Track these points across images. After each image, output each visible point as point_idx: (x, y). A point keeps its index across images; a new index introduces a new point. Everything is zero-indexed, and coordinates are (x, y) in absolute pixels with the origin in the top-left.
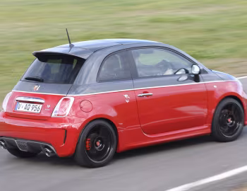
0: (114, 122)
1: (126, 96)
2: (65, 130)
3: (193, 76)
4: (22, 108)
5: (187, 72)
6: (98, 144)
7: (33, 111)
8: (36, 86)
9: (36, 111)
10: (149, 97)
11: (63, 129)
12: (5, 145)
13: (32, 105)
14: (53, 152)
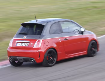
0: (56, 49)
1: (60, 39)
2: (40, 52)
3: (81, 32)
4: (19, 45)
5: (78, 31)
6: (51, 57)
7: (25, 46)
8: (25, 36)
9: (26, 46)
10: (68, 40)
11: (39, 52)
12: (12, 59)
13: (24, 43)
14: (34, 61)
